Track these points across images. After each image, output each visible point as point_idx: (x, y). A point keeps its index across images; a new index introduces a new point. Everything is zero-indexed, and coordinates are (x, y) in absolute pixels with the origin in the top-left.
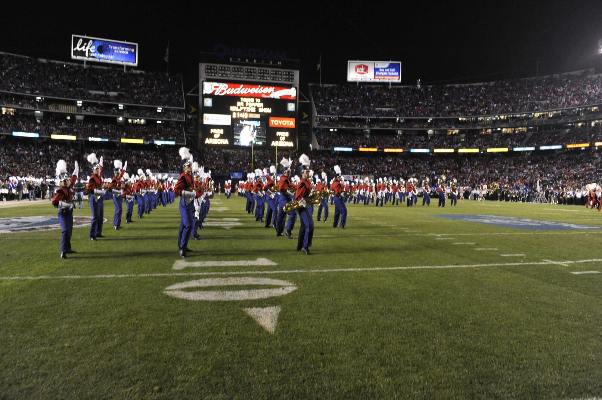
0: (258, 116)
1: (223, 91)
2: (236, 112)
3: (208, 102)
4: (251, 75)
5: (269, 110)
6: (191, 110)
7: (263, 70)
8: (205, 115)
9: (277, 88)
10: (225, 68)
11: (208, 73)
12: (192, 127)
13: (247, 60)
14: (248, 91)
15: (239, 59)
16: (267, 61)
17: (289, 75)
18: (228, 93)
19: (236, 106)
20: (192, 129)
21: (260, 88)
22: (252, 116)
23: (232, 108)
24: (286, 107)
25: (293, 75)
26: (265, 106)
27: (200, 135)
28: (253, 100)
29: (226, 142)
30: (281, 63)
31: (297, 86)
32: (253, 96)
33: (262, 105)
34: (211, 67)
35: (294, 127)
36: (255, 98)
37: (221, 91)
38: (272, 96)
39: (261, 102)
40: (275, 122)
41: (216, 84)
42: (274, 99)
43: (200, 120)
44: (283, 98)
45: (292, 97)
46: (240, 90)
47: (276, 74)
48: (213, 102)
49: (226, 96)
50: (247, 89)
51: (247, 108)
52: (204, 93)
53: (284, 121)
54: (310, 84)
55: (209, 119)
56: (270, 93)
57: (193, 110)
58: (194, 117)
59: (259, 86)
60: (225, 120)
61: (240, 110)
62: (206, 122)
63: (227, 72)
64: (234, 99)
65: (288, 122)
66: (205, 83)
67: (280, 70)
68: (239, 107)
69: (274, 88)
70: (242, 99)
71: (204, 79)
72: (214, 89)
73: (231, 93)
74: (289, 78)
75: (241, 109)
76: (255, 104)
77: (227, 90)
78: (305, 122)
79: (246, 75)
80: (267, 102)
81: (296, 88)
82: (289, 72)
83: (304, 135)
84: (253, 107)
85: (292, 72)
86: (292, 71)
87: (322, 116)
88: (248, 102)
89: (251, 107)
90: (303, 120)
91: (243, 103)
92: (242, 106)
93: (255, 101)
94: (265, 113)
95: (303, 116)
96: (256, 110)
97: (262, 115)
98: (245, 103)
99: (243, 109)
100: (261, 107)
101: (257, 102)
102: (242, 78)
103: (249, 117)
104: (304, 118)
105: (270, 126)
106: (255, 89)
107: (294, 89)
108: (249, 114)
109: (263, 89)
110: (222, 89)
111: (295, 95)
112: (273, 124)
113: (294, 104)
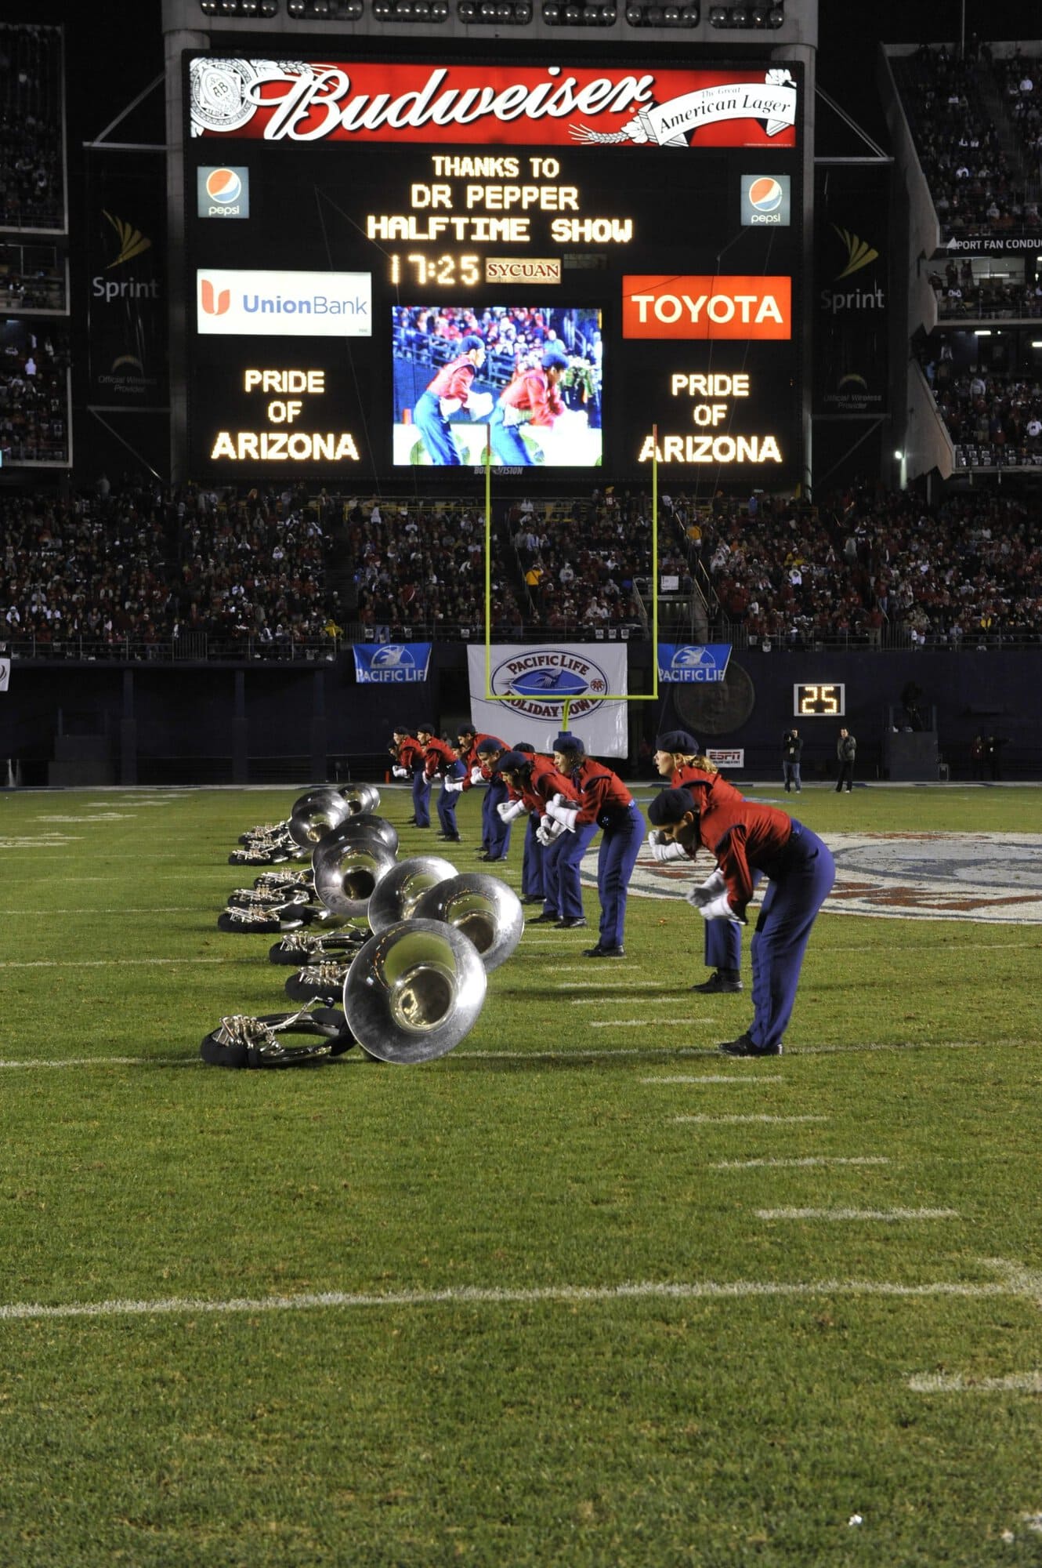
0: (545, 272)
1: (317, 112)
2: (401, 246)
3: (225, 193)
4: (494, 1)
5: (620, 231)
6: (115, 244)
8: (203, 275)
12: (130, 359)
14: (482, 109)
18: (348, 126)
19: (406, 210)
20: (126, 370)
21: (557, 81)
22: (506, 271)
23: (383, 227)
24: (734, 200)
26: (591, 205)
27: (179, 410)
28: (511, 166)
29: (345, 447)
31: (806, 56)
32: (515, 137)
33: (569, 196)
35: (785, 334)
36: (524, 153)
37: (300, 113)
38: (635, 132)
39: (557, 182)
40: (656, 306)
41: (270, 70)
42: (652, 151)
43: (178, 313)
44: (708, 141)
45: (772, 129)
46: (430, 103)
48: (257, 191)
49: (339, 144)
50: (470, 94)
51: (479, 222)
52: (196, 130)
53: (719, 298)
54: (890, 50)
56: (626, 115)
57: (132, 244)
58: (136, 290)
59: (554, 71)
61: (432, 235)
62: (208, 323)
64: (387, 165)
65: (746, 300)
66: (195, 63)
68: (422, 218)
69: (647, 80)
70: (442, 164)
71: (192, 42)
72: (256, 100)
73: (369, 121)
74: (750, 8)
75: (436, 225)
76: (528, 195)
77: (342, 102)
78: (863, 300)
80: (605, 175)
81: (797, 70)
83: (852, 387)
84: (516, 210)
87: (972, 245)
88: (483, 181)
89: (499, 214)
90: (848, 286)
91: (447, 189)
92: (441, 211)
93: (525, 167)
94: (594, 246)
95: (845, 258)
96: (530, 230)
97: (573, 261)
98: (459, 185)
99: (451, 228)
100: (568, 213)
101: (542, 181)
102: (440, 19)
103: (491, 278)
104: (850, 270)
105: (629, 332)
106: (523, 90)
107: (786, 75)
108: (490, 261)
109: (575, 90)
110: (311, 98)
111: (789, 117)
112: (643, 318)
113: (786, 179)
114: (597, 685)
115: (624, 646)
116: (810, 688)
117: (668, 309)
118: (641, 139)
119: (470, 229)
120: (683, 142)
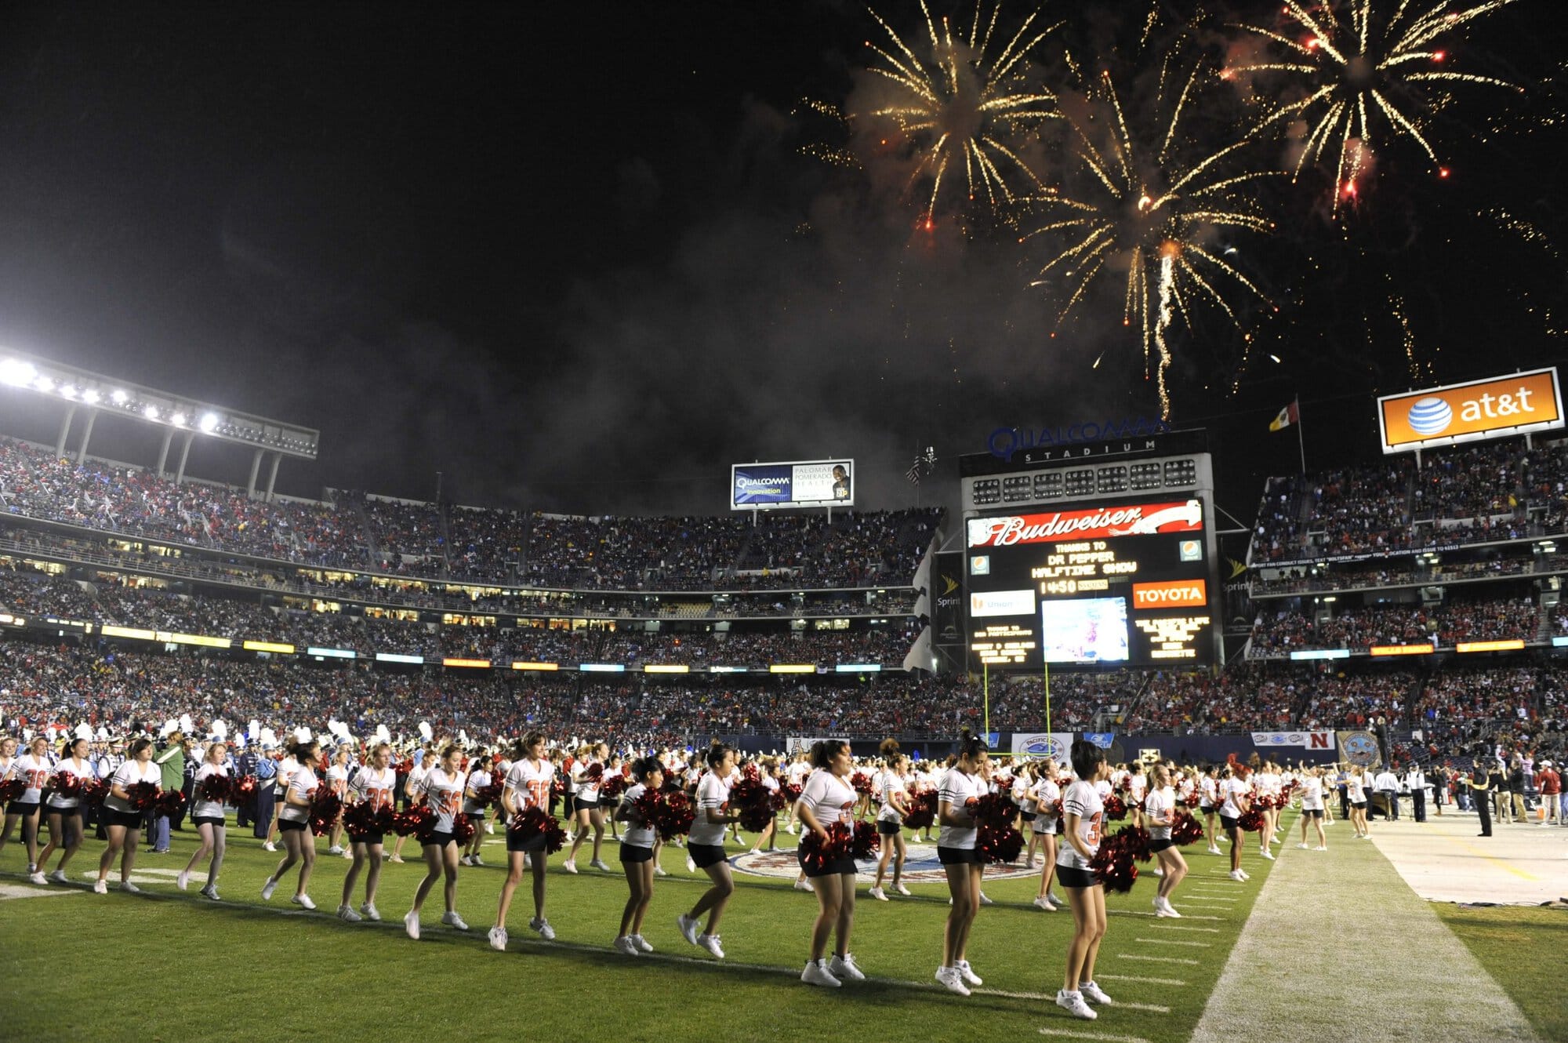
0: (1102, 585)
1: (1013, 534)
2: (1047, 580)
3: (980, 566)
4: (1080, 487)
5: (1131, 567)
6: (946, 586)
7: (1112, 469)
8: (974, 596)
9: (1147, 507)
10: (1017, 479)
11: (979, 497)
12: (951, 627)
13: (1067, 454)
14: (1074, 527)
15: (1048, 454)
16: (1116, 445)
17: (1179, 470)
18: (1025, 538)
19: (1046, 565)
20: (949, 631)
21: (1103, 513)
22: (1086, 586)
23: (1037, 573)
24: (1177, 551)
25: (1193, 468)
26: (1119, 558)
27: (967, 644)
28: (1086, 546)
30: (1153, 444)
31: (1205, 494)
32: (1086, 537)
33: (1110, 555)
34: (986, 482)
35: (1203, 601)
36: (1091, 541)
37: (1007, 535)
38: (1135, 529)
39: (1105, 550)
40: (1148, 595)
41: (996, 521)
42: (1142, 537)
43: (965, 610)
44: (1165, 530)
45: (1191, 523)
46: (1055, 526)
47: (1145, 473)
48: (992, 564)
49: (1022, 546)
50: (1070, 522)
51: (1075, 568)
52: (970, 545)
53: (1172, 591)
55: (983, 604)
56: (1130, 524)
57: (952, 586)
58: (953, 602)
59: (1101, 510)
60: (1020, 602)
61: (1057, 574)
62: (976, 612)
63: (1020, 489)
64: (1039, 551)
65: (1185, 590)
66: (971, 523)
67: (1154, 461)
68: (1053, 568)
69: (1139, 509)
70: (1060, 548)
71: (970, 514)
72: (992, 532)
73: (1032, 535)
74: (1181, 479)
75: (1058, 570)
76: (1093, 557)
77: (1022, 530)
78: (1240, 587)
79: (1067, 489)
80: (1124, 546)
81: (1201, 501)
82: (1180, 463)
83: (1240, 622)
84: (1089, 562)
85: (1188, 462)
86: (1189, 457)
87: (1262, 565)
88: (1076, 553)
89: (1083, 564)
90: (1234, 581)
91: (1062, 557)
92: (1060, 565)
93: (1092, 547)
94: (1121, 574)
95: (1231, 569)
96: (1095, 569)
97: (1112, 580)
98: (1066, 555)
99: (1064, 571)
100: (1110, 562)
101: (1099, 551)
102: (1059, 496)
103: (1080, 589)
104: (1234, 574)
105: (1137, 606)
106: (1089, 518)
107: (1196, 502)
108: (1080, 582)
109: (1110, 516)
110: (1011, 530)
111: (1199, 519)
112: (1142, 600)
113: (1199, 542)
114: (1060, 750)
115: (1072, 735)
116: (1145, 751)
117: (1153, 596)
118: (1137, 532)
119: (1071, 571)
120: (1155, 532)
